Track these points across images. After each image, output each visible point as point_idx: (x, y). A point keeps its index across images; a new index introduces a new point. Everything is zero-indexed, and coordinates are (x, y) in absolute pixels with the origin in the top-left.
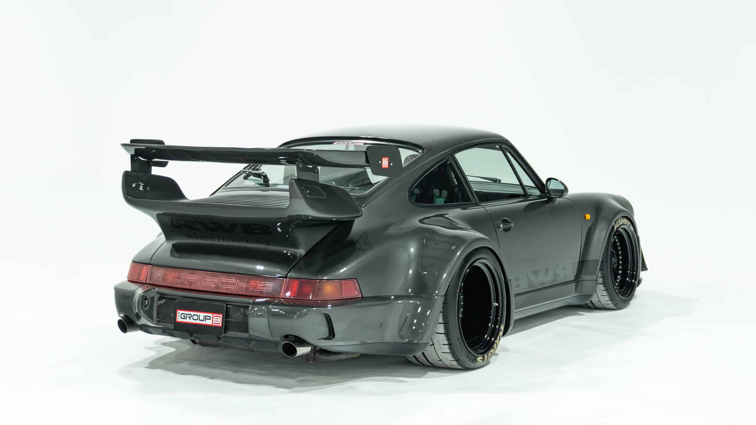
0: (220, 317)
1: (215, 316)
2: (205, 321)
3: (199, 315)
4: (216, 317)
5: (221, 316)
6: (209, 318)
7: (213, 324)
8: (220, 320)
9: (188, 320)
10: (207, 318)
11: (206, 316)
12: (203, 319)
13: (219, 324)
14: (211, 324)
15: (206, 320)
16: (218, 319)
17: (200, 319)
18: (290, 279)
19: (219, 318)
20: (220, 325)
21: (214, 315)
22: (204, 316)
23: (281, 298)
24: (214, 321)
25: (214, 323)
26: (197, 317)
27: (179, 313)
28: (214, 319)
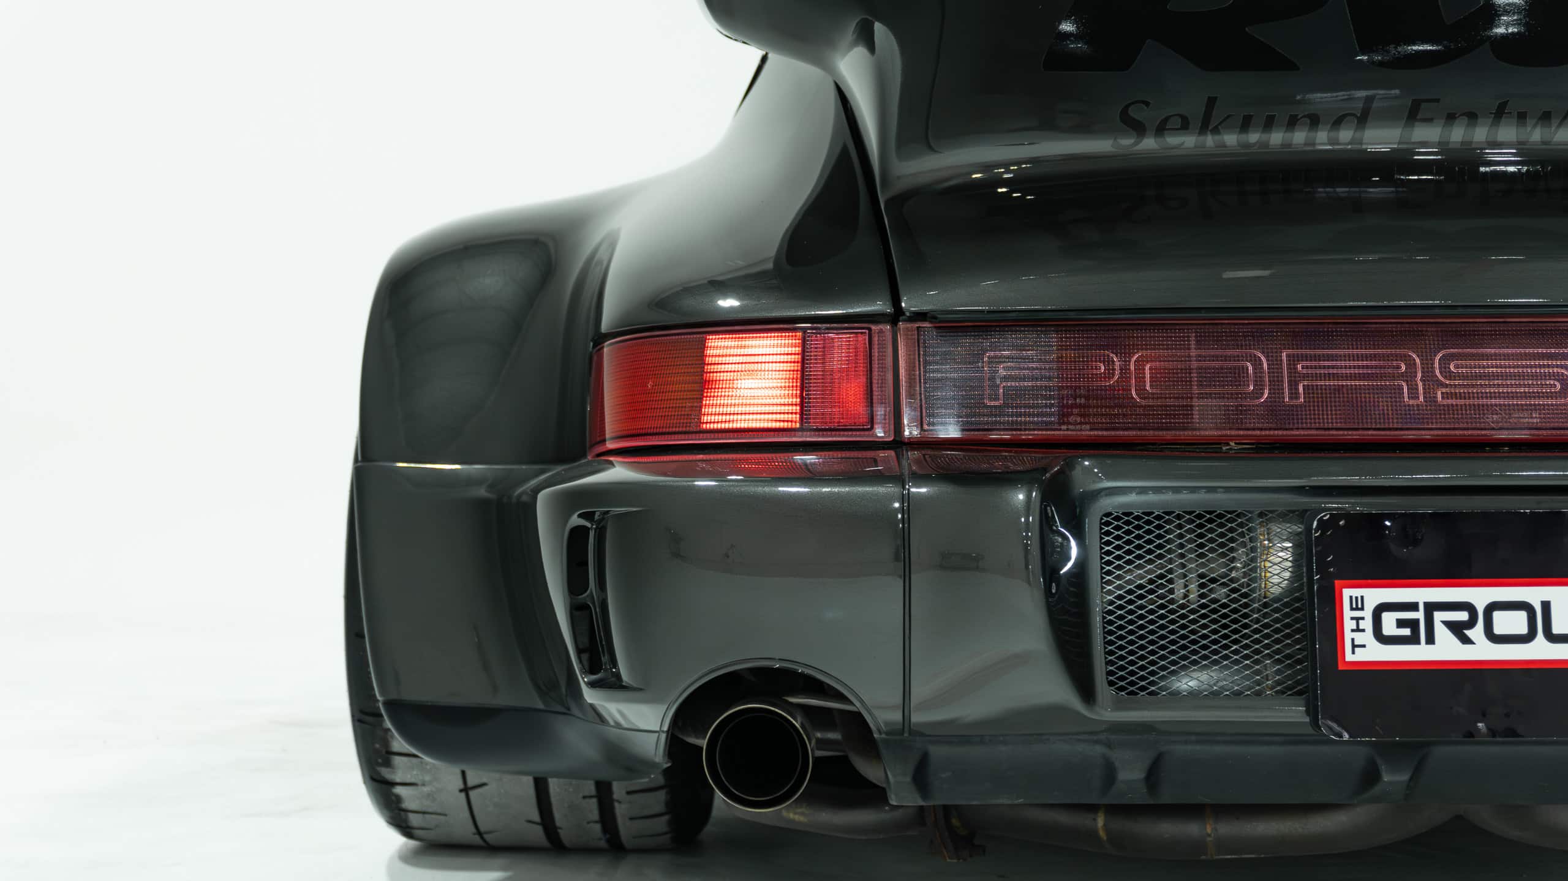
9: (1445, 650)
26: (1523, 615)
27: (1358, 605)
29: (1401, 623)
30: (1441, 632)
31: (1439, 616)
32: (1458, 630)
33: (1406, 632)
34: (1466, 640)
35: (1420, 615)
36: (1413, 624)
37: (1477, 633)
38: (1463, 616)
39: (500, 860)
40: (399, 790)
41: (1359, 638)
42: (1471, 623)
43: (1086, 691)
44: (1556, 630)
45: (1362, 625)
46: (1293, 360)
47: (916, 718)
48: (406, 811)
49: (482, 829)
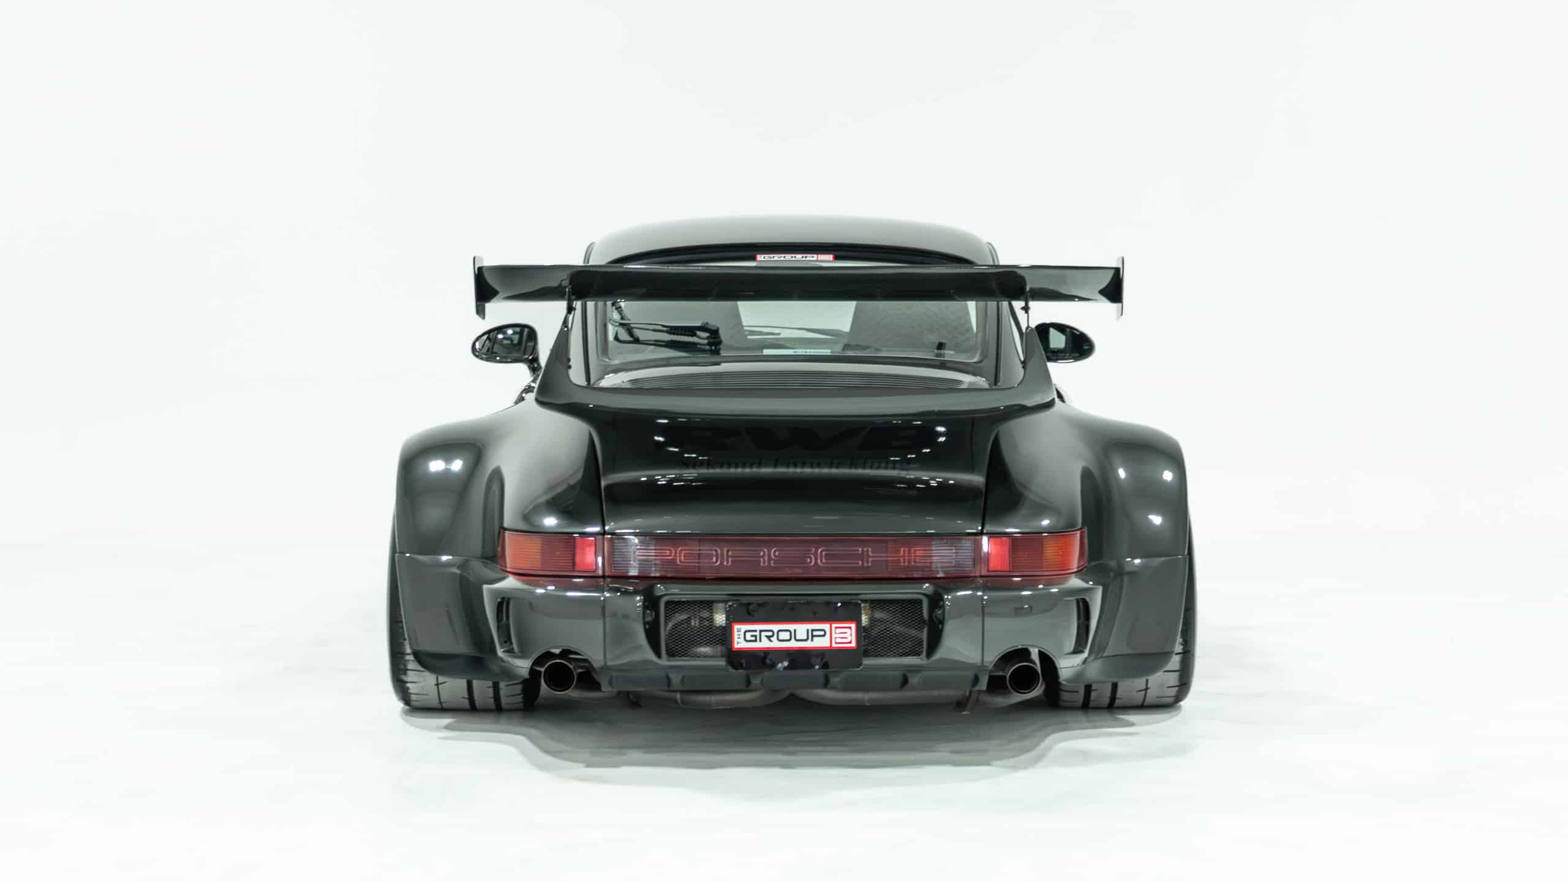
0: (850, 628)
1: (836, 628)
2: (812, 640)
3: (795, 631)
4: (838, 631)
5: (853, 626)
6: (822, 633)
7: (834, 645)
8: (851, 635)
9: (765, 644)
10: (815, 633)
11: (813, 630)
12: (805, 638)
13: (850, 642)
14: (828, 645)
15: (815, 638)
16: (845, 633)
18: (990, 537)
19: (848, 630)
20: (853, 644)
21: (834, 626)
22: (808, 630)
23: (978, 575)
24: (836, 638)
25: (836, 643)
26: (788, 633)
27: (739, 631)
28: (836, 633)
29: (752, 636)
30: (764, 639)
31: (763, 634)
32: (769, 637)
33: (753, 639)
34: (771, 641)
35: (757, 634)
36: (755, 636)
37: (774, 639)
38: (770, 634)
39: (450, 715)
40: (409, 685)
41: (739, 640)
42: (773, 636)
43: (658, 654)
44: (798, 638)
45: (741, 636)
46: (728, 551)
47: (609, 663)
48: (410, 694)
49: (442, 701)
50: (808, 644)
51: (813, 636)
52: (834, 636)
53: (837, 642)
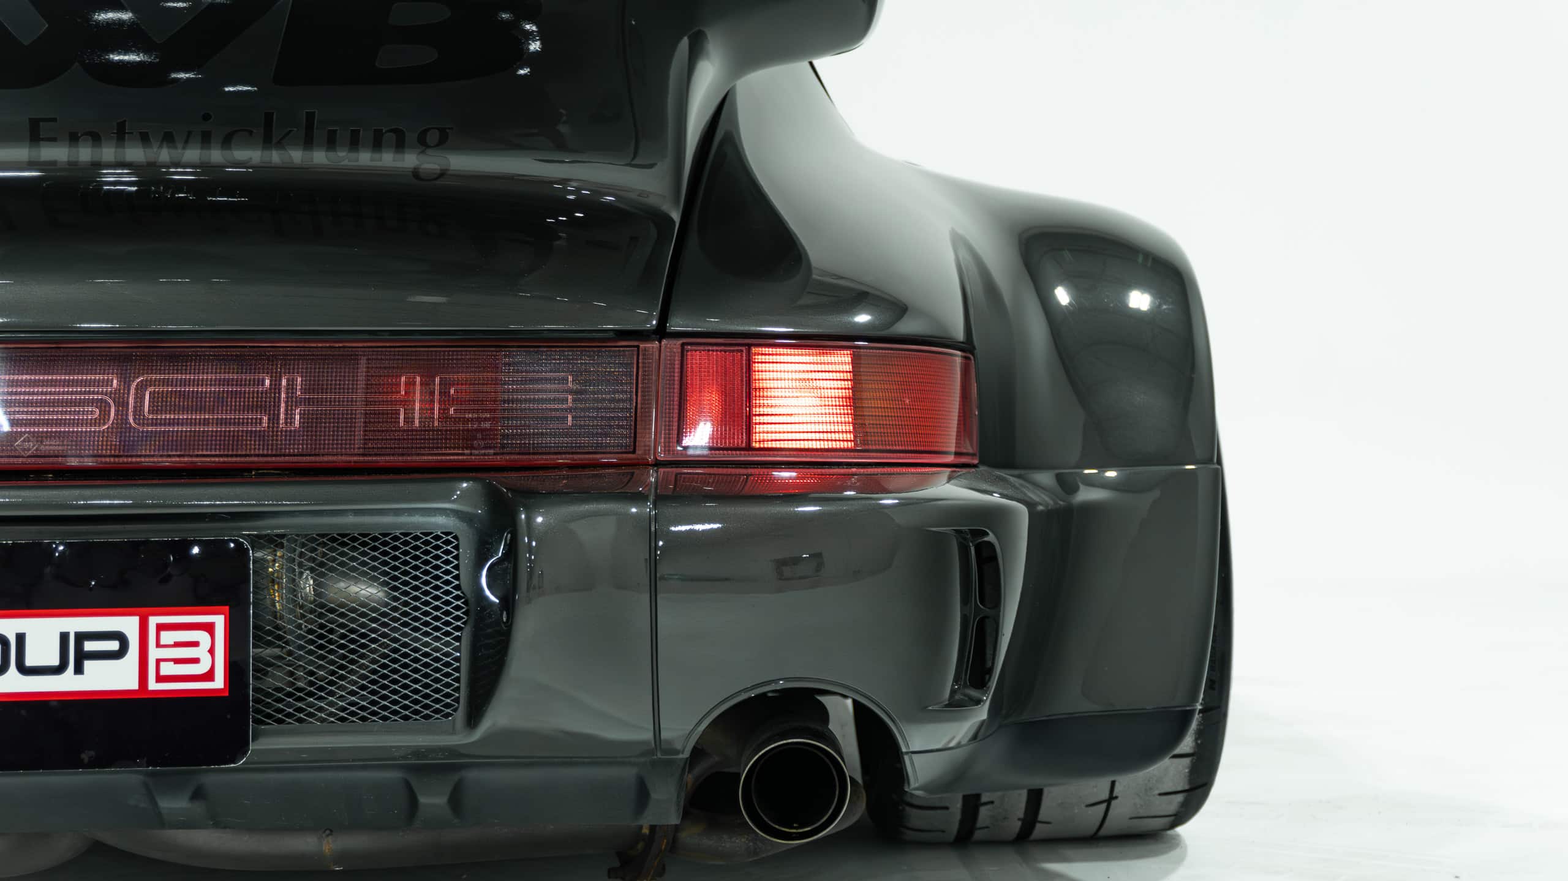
0: (209, 628)
1: (161, 627)
2: (79, 670)
3: (21, 638)
4: (168, 637)
5: (219, 621)
6: (114, 645)
7: (153, 685)
8: (212, 651)
10: (89, 646)
11: (81, 637)
12: (55, 661)
13: (209, 676)
14: (135, 686)
15: (88, 664)
16: (195, 644)
17: (29, 662)
18: (683, 345)
19: (202, 636)
20: (219, 683)
21: (153, 621)
22: (64, 637)
23: (651, 459)
24: (158, 661)
25: (160, 679)
28: (158, 645)
50: (67, 683)
51: (82, 657)
52: (154, 653)
53: (163, 672)
